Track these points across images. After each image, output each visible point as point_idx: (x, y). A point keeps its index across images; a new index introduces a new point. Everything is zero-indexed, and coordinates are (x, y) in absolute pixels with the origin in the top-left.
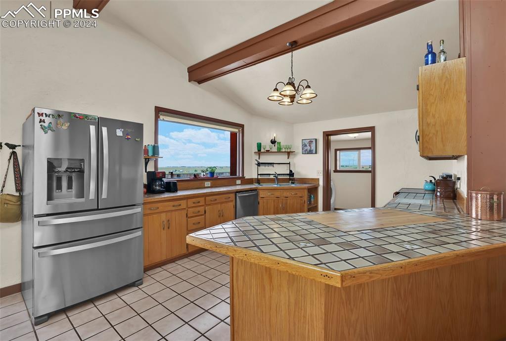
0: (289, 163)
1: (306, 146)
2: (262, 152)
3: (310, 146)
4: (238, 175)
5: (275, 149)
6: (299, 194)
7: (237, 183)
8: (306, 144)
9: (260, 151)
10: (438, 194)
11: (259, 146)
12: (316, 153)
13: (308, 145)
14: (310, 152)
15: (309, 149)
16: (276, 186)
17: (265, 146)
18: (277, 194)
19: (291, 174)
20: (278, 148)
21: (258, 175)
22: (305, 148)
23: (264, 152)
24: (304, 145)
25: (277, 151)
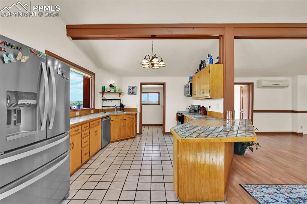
0: (120, 100)
1: (130, 90)
2: (105, 92)
3: (133, 90)
4: (90, 107)
5: (112, 91)
6: (132, 117)
7: (92, 113)
8: (130, 88)
9: (104, 91)
10: (201, 113)
11: (104, 88)
12: (136, 94)
13: (131, 89)
14: (133, 93)
15: (131, 92)
16: (116, 113)
17: (107, 88)
18: (121, 118)
19: (122, 106)
20: (114, 90)
21: (102, 106)
22: (130, 91)
23: (106, 92)
24: (129, 90)
25: (114, 92)
